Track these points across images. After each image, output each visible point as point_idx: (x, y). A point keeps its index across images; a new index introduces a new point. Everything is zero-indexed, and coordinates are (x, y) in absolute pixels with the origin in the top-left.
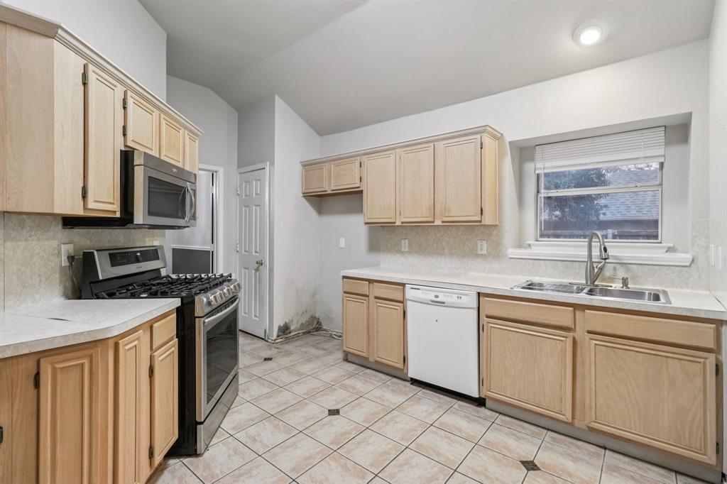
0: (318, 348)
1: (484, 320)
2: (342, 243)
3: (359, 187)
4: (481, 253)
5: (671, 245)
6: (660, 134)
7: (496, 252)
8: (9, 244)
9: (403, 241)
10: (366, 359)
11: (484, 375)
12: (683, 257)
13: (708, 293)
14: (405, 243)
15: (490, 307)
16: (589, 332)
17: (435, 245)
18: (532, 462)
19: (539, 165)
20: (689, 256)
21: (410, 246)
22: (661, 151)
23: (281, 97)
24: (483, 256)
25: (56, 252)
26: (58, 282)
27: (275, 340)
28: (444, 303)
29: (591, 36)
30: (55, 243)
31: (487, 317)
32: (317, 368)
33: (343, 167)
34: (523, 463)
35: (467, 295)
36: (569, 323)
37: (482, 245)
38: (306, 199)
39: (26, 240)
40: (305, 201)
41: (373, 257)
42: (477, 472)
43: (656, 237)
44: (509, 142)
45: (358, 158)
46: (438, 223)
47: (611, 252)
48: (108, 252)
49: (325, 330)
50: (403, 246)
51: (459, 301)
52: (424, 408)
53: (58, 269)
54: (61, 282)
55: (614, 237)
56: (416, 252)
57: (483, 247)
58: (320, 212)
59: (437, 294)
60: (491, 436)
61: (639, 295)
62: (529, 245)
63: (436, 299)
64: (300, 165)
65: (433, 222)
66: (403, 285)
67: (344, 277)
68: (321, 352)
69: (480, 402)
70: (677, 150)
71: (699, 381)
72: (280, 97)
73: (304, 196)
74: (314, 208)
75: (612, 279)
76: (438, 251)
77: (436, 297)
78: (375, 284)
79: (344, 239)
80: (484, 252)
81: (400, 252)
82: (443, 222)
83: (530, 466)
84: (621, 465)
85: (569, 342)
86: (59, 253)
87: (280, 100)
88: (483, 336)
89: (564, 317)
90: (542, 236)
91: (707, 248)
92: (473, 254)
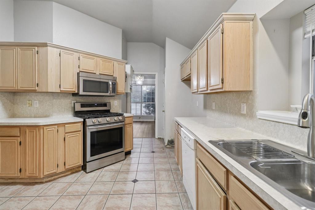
2: (197, 104)
3: (190, 74)
4: (243, 113)
8: (54, 100)
9: (213, 103)
23: (168, 37)
24: (244, 115)
25: (70, 102)
26: (71, 111)
27: (166, 146)
30: (70, 100)
33: (187, 64)
37: (243, 107)
38: (183, 82)
39: (60, 99)
40: (183, 83)
41: (205, 112)
44: (261, 19)
45: (190, 58)
46: (209, 91)
48: (80, 103)
50: (213, 105)
51: (189, 142)
53: (71, 107)
54: (72, 111)
56: (217, 110)
57: (244, 109)
63: (185, 139)
66: (182, 127)
73: (182, 81)
77: (185, 137)
78: (178, 126)
79: (198, 102)
80: (245, 112)
81: (212, 109)
86: (71, 103)
87: (169, 39)
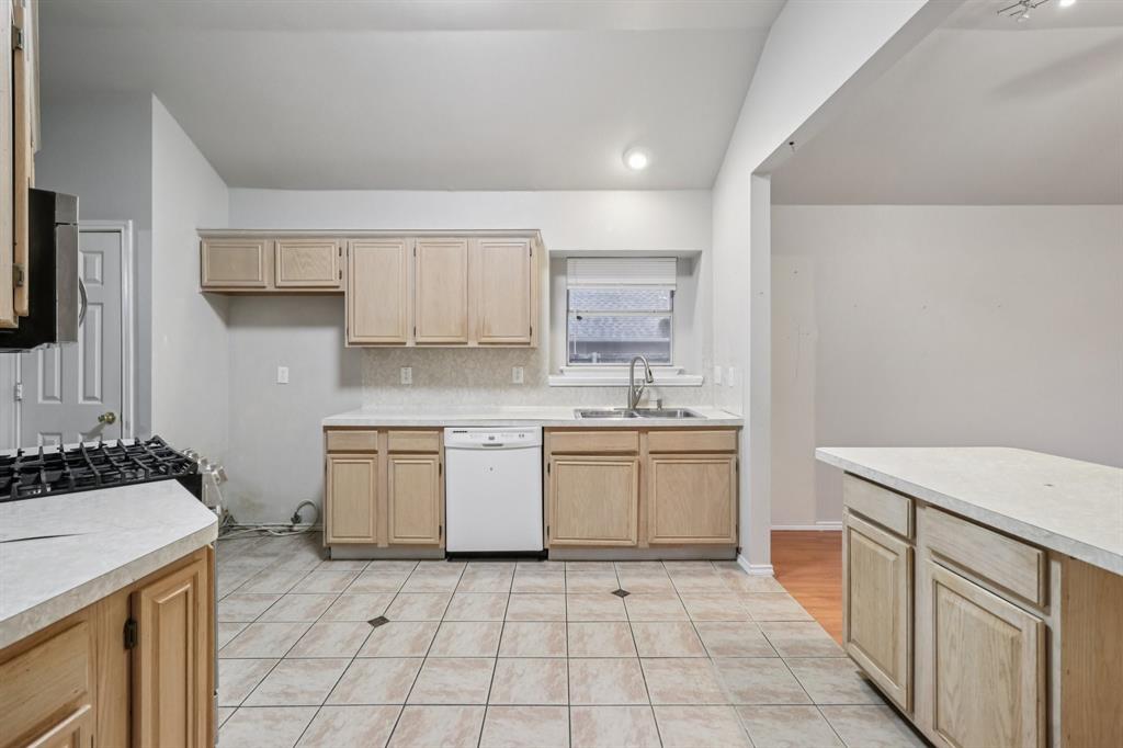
0: (256, 556)
1: (549, 458)
2: (283, 374)
3: (337, 287)
4: (518, 382)
5: (681, 368)
6: (672, 265)
7: (535, 381)
9: (403, 370)
10: (373, 546)
11: (550, 522)
12: (696, 379)
13: (711, 407)
14: (407, 374)
15: (557, 442)
16: (651, 453)
17: (454, 374)
18: (620, 590)
19: (571, 280)
20: (701, 377)
21: (414, 376)
22: (673, 281)
23: (159, 98)
24: (519, 386)
28: (501, 445)
29: (639, 161)
31: (553, 454)
32: (289, 581)
33: (303, 251)
34: (615, 593)
35: (531, 431)
36: (634, 447)
37: (518, 373)
38: (205, 296)
40: (205, 301)
41: (350, 396)
42: (585, 615)
43: (668, 360)
44: (550, 252)
45: (337, 241)
46: (472, 344)
47: (655, 376)
49: (244, 528)
50: (403, 375)
51: (522, 440)
52: (489, 580)
55: (598, 360)
56: (425, 384)
57: (520, 375)
58: (229, 321)
59: (491, 435)
60: (572, 582)
61: (672, 414)
62: (562, 371)
63: (492, 442)
64: (196, 233)
65: (466, 343)
66: (441, 429)
67: (326, 429)
68: (271, 560)
69: (541, 556)
70: (685, 281)
71: (727, 478)
72: (163, 102)
73: (203, 292)
74: (219, 314)
75: (647, 401)
76: (459, 382)
77: (491, 438)
78: (390, 432)
79: (286, 369)
80: (521, 380)
81: (398, 385)
82: (480, 343)
83: (621, 593)
84: (679, 568)
85: (635, 465)
87: (164, 110)
88: (550, 480)
89: (627, 441)
90: (571, 360)
91: (712, 369)
92: (507, 384)
